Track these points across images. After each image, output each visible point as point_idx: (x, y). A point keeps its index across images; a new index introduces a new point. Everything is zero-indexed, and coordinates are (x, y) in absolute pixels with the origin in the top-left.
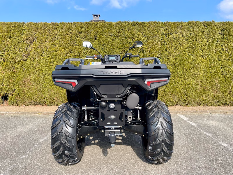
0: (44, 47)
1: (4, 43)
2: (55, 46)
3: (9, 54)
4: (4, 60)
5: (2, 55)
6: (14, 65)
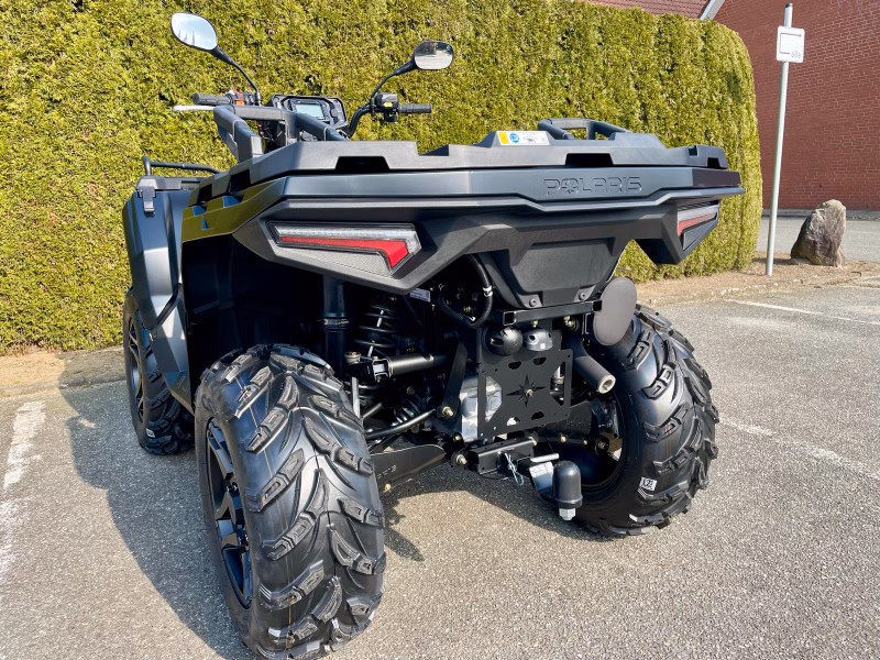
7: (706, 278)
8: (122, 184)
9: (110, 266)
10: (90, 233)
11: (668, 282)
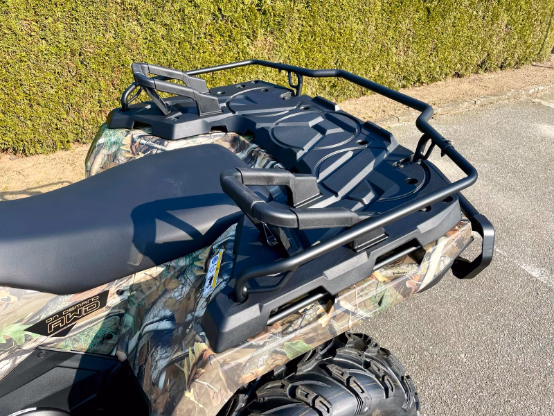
7: (516, 71)
8: (50, 19)
9: (52, 91)
10: (31, 65)
11: (487, 76)
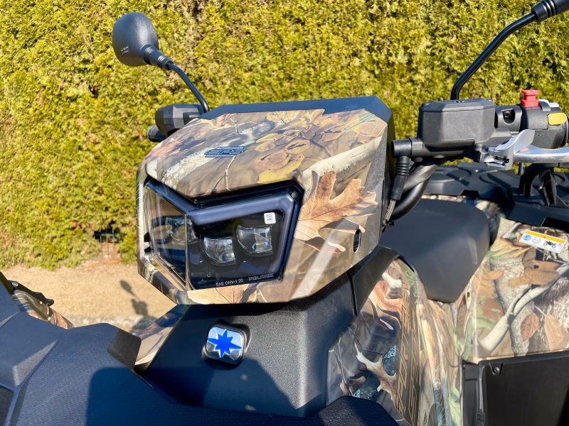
0: (252, 29)
1: (88, 13)
2: (298, 21)
3: (110, 63)
4: (90, 88)
5: (82, 66)
6: (135, 108)
